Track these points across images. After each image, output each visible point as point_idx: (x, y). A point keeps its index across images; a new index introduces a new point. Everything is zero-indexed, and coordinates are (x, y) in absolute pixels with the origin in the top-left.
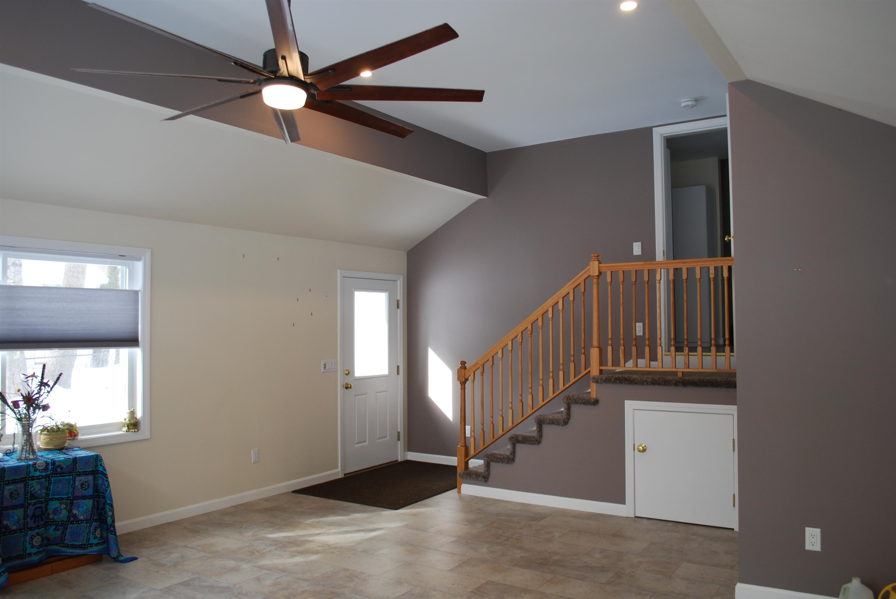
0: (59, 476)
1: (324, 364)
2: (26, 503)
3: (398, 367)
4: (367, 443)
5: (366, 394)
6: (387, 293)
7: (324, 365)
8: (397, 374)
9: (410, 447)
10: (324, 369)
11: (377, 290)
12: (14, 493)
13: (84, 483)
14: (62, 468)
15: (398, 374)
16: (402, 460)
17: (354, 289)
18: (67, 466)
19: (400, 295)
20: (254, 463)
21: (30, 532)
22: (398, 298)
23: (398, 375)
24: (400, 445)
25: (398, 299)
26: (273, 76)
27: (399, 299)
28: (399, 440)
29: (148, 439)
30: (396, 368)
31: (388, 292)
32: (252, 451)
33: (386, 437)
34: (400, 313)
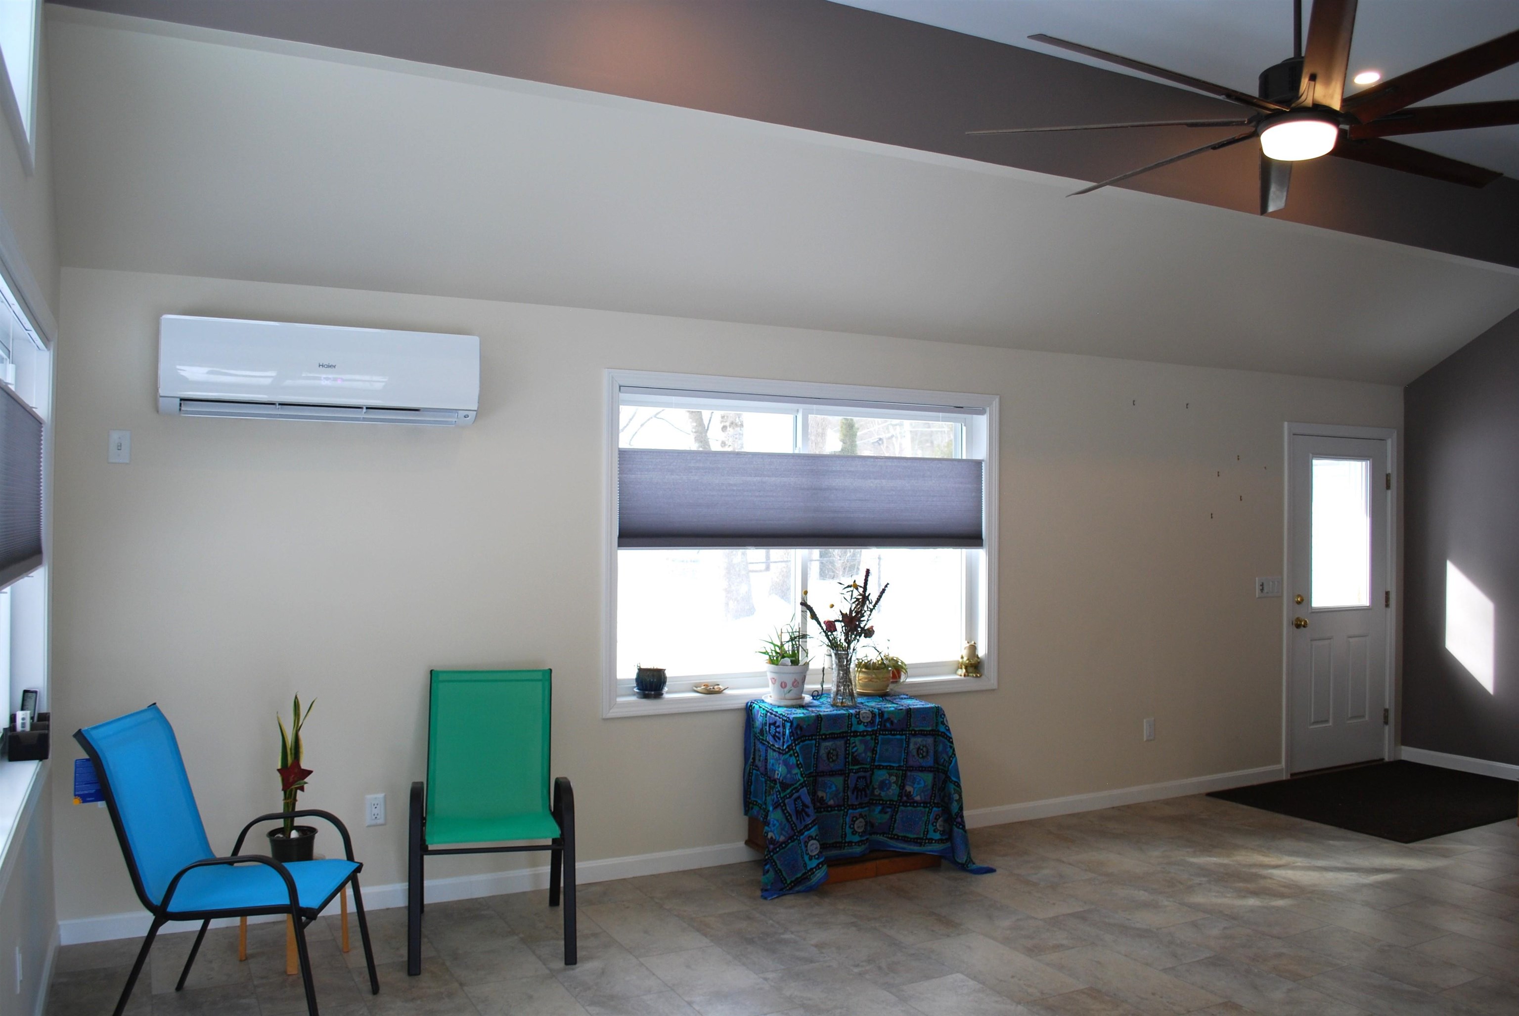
0: (888, 734)
2: (847, 769)
3: (1387, 593)
4: (1330, 724)
5: (1330, 639)
6: (1368, 462)
7: (1261, 585)
8: (1384, 605)
9: (1406, 738)
10: (1260, 591)
11: (1353, 456)
12: (832, 753)
13: (921, 747)
14: (892, 723)
15: (1387, 605)
16: (1392, 759)
17: (1311, 455)
18: (899, 720)
19: (1391, 466)
20: (1147, 740)
21: (850, 811)
22: (1389, 471)
23: (1387, 609)
24: (1388, 732)
25: (1388, 473)
26: (1288, 109)
27: (1390, 472)
28: (1386, 722)
29: (993, 690)
30: (1384, 595)
31: (1371, 460)
32: (1145, 721)
33: (1363, 716)
34: (1391, 498)
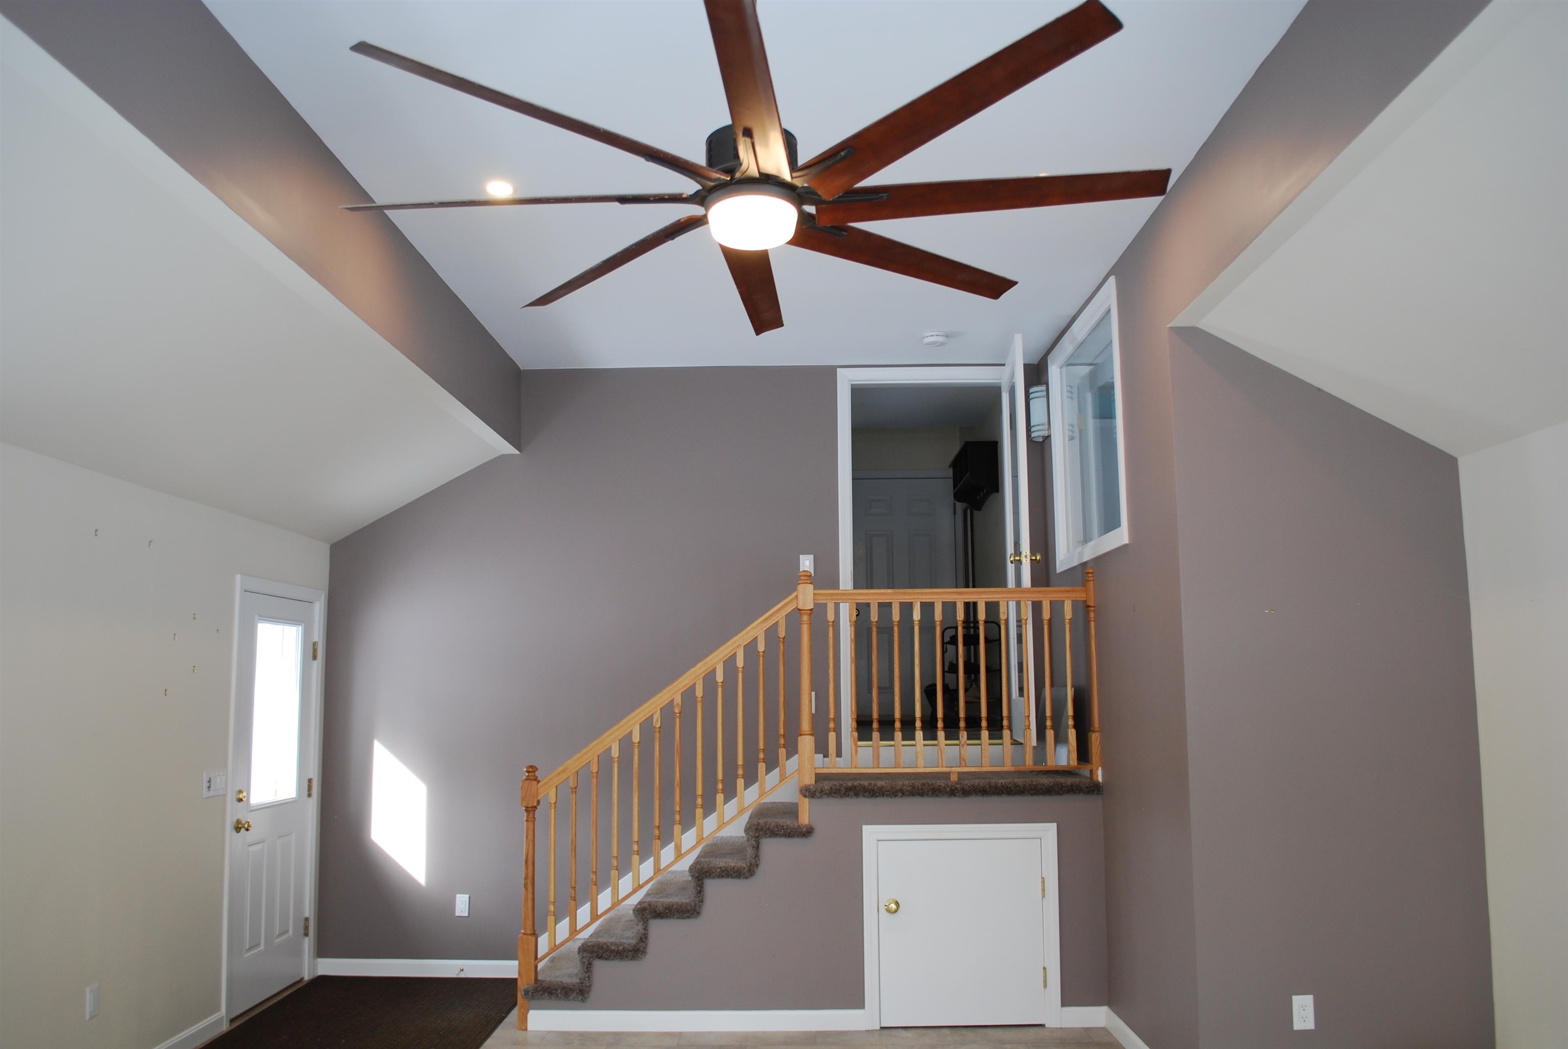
1: (209, 780)
3: (310, 781)
4: (262, 947)
5: (264, 842)
6: (300, 627)
7: (208, 782)
8: (307, 795)
9: (322, 951)
10: (207, 789)
11: (289, 620)
15: (309, 795)
16: (311, 977)
17: (257, 616)
19: (318, 635)
20: (91, 1018)
22: (316, 639)
23: (309, 799)
24: (308, 944)
25: (315, 641)
27: (317, 641)
28: (306, 935)
30: (306, 783)
31: (303, 625)
32: (88, 990)
33: (287, 931)
34: (317, 667)
